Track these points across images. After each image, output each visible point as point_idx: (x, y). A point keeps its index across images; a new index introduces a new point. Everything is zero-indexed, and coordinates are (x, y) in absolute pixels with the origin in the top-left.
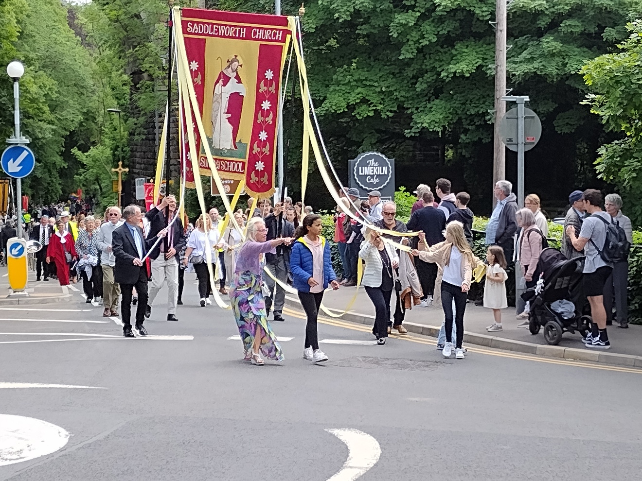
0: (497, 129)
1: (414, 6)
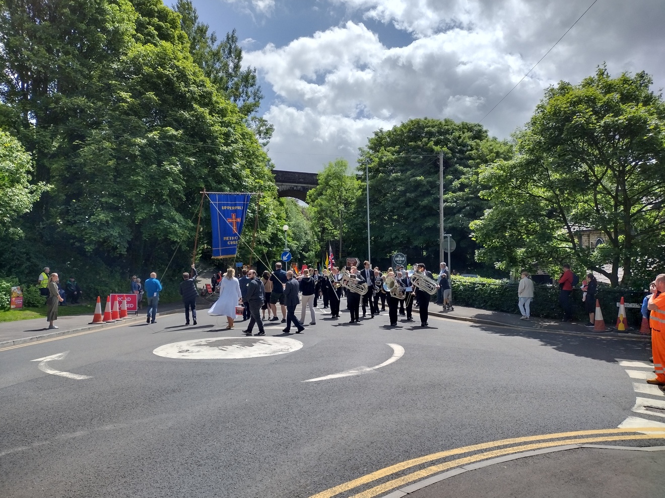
0: (441, 245)
1: (412, 205)
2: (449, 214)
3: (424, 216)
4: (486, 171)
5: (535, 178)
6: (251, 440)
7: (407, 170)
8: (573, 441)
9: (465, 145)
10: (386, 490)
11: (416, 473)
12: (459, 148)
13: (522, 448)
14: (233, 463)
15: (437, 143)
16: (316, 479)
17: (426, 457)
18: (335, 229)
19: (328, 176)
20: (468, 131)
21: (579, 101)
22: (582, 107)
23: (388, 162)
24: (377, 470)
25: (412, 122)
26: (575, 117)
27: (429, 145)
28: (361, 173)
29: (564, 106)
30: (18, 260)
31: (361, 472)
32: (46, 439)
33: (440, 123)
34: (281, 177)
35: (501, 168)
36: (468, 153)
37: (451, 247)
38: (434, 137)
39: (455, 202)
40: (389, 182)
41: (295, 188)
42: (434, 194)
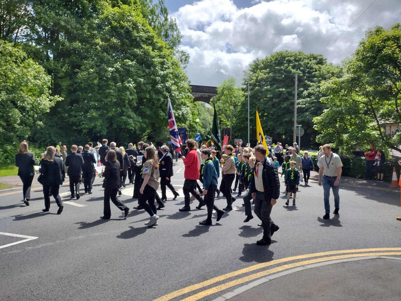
0: (294, 132)
2: (300, 112)
3: (284, 114)
4: (325, 85)
5: (357, 90)
6: (177, 244)
7: (274, 84)
8: (374, 254)
9: (312, 68)
10: (257, 277)
11: (275, 268)
12: (308, 70)
13: (341, 257)
14: (167, 257)
15: (293, 67)
16: (215, 269)
17: (282, 259)
18: (228, 121)
19: (223, 88)
20: (314, 59)
21: (388, 39)
22: (390, 43)
23: (262, 79)
24: (252, 265)
25: (278, 54)
26: (385, 49)
27: (288, 69)
28: (245, 87)
29: (378, 42)
30: (45, 138)
31: (242, 266)
32: (63, 239)
33: (296, 54)
34: (195, 89)
35: (335, 83)
36: (313, 73)
37: (301, 133)
38: (292, 63)
39: (304, 104)
40: (261, 92)
41: (204, 96)
42: (291, 100)
